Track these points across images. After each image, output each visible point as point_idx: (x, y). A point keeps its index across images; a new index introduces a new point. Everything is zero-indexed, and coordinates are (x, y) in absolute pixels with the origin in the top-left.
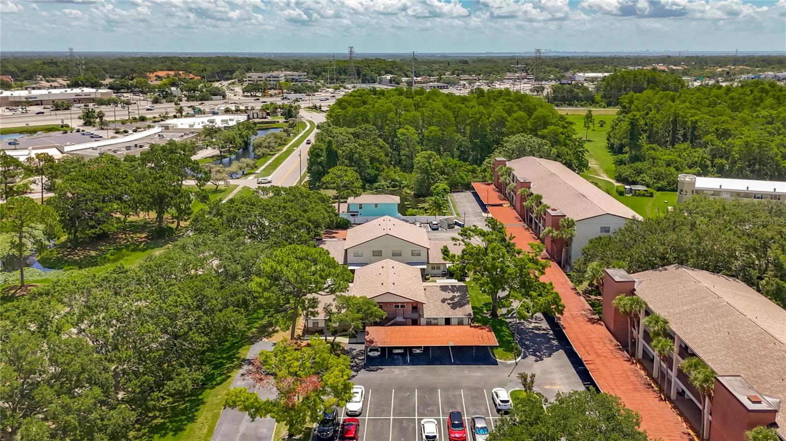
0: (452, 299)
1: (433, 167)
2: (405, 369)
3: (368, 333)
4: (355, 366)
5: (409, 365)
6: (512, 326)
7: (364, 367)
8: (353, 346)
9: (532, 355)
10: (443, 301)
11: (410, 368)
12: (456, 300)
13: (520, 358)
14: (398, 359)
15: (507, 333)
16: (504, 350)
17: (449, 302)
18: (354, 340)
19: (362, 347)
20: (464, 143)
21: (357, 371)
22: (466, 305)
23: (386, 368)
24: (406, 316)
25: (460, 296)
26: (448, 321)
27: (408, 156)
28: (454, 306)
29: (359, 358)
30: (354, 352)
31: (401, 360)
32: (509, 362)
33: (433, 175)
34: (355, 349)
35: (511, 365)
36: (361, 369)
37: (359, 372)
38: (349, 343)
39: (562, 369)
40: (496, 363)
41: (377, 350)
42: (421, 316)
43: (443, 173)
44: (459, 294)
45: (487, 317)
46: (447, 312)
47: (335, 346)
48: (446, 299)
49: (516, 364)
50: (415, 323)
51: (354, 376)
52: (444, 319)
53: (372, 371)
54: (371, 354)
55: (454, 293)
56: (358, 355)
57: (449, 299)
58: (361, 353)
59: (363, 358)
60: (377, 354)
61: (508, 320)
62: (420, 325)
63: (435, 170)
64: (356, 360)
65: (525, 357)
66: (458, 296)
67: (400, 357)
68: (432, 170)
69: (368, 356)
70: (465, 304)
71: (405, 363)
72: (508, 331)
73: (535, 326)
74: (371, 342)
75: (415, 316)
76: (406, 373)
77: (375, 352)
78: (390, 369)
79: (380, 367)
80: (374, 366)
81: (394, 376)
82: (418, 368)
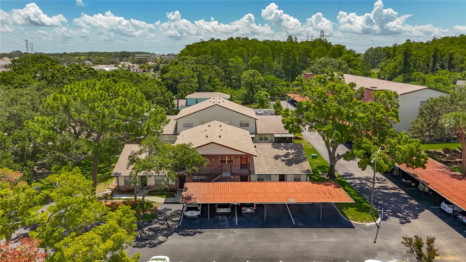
0: (286, 155)
1: (256, 82)
2: (232, 232)
3: (187, 189)
4: (166, 230)
5: (237, 227)
6: (354, 186)
7: (177, 231)
8: (168, 206)
9: (393, 216)
10: (277, 157)
11: (238, 231)
12: (291, 157)
13: (379, 219)
14: (223, 221)
15: (353, 193)
16: (356, 210)
17: (283, 158)
18: (171, 200)
19: (179, 207)
20: (279, 69)
21: (167, 236)
22: (303, 162)
23: (207, 232)
24: (233, 172)
25: (295, 153)
26: (282, 178)
27: (237, 80)
28: (289, 163)
29: (173, 219)
30: (169, 213)
31: (227, 222)
32: (368, 224)
33: (256, 88)
34: (170, 210)
35: (371, 228)
36: (173, 233)
37: (169, 237)
38: (164, 203)
39: (442, 233)
40: (351, 226)
41: (196, 209)
42: (251, 172)
43: (264, 86)
44: (293, 151)
45: (324, 178)
46: (281, 168)
47: (145, 206)
48: (280, 156)
49: (378, 227)
50: (244, 179)
51: (162, 242)
52: (278, 176)
53: (188, 235)
54: (189, 214)
55: (288, 150)
56: (172, 215)
57: (283, 156)
58: (177, 213)
59: (178, 219)
60: (195, 213)
61: (348, 181)
62: (250, 181)
63: (258, 83)
64: (168, 222)
65: (385, 219)
66: (293, 153)
67: (225, 218)
68: (255, 84)
69: (185, 217)
70: (301, 161)
71: (232, 225)
72: (352, 190)
73: (381, 186)
74: (189, 198)
75: (245, 172)
76: (233, 238)
77: (193, 211)
78: (212, 232)
79: (198, 230)
80: (191, 229)
81: (217, 241)
82: (249, 231)
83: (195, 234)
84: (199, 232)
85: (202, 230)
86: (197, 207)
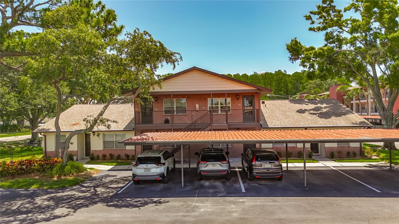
0: (316, 109)
2: (235, 203)
5: (244, 195)
8: (115, 173)
10: (301, 111)
11: (249, 201)
12: (324, 110)
14: (213, 187)
17: (313, 112)
18: (123, 167)
22: (347, 114)
23: (174, 201)
31: (221, 189)
34: (115, 176)
36: (95, 203)
38: (110, 170)
42: (262, 126)
48: (306, 110)
53: (128, 206)
55: (316, 105)
57: (311, 110)
58: (124, 180)
59: (122, 185)
60: (154, 170)
64: (99, 189)
67: (218, 184)
76: (237, 211)
77: (149, 166)
78: (184, 202)
79: (155, 199)
80: (139, 198)
81: (194, 217)
82: (274, 201)
83: (146, 203)
84: (155, 202)
85: (163, 199)
86: (160, 157)
